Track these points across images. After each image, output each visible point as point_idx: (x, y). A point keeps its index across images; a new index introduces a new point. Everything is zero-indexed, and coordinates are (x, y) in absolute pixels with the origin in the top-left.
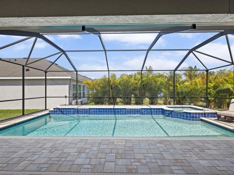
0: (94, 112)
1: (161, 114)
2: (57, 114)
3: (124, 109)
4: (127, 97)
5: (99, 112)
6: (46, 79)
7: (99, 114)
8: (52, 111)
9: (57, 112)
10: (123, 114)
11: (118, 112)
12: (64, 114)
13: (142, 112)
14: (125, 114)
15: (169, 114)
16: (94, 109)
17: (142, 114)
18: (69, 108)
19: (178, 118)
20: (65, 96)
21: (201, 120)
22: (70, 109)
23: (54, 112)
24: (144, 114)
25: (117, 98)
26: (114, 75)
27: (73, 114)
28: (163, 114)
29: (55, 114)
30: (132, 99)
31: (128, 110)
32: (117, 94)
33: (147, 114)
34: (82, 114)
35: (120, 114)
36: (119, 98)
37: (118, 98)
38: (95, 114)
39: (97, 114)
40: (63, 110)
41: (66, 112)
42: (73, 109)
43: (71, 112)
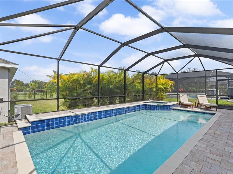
0: (96, 116)
3: (122, 108)
8: (28, 128)
9: (38, 127)
10: (122, 114)
12: (52, 128)
14: (124, 113)
15: (154, 108)
16: (95, 112)
18: (62, 117)
19: (161, 110)
21: (174, 109)
22: (64, 117)
24: (136, 111)
27: (68, 125)
28: (146, 109)
29: (34, 132)
35: (120, 114)
38: (96, 119)
40: (51, 122)
41: (57, 123)
42: (68, 117)
43: (64, 122)
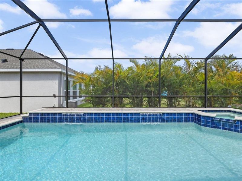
0: (92, 118)
1: (192, 122)
2: (34, 122)
3: (136, 113)
4: (137, 96)
5: (99, 118)
6: (21, 73)
7: (100, 122)
8: (27, 118)
9: (34, 118)
10: (135, 122)
11: (128, 118)
12: (45, 122)
13: (163, 119)
14: (139, 122)
15: (208, 122)
16: (91, 113)
17: (164, 122)
20: (53, 95)
23: (31, 118)
24: (167, 122)
25: (123, 98)
26: (120, 65)
27: (59, 122)
28: (195, 122)
29: (31, 122)
30: (144, 99)
31: (142, 115)
32: (125, 92)
33: (171, 122)
34: (74, 122)
35: (132, 122)
36: (127, 97)
37: (125, 97)
38: (92, 122)
39: (96, 122)
40: (44, 116)
41: (49, 118)
42: (59, 114)
43: (55, 118)
